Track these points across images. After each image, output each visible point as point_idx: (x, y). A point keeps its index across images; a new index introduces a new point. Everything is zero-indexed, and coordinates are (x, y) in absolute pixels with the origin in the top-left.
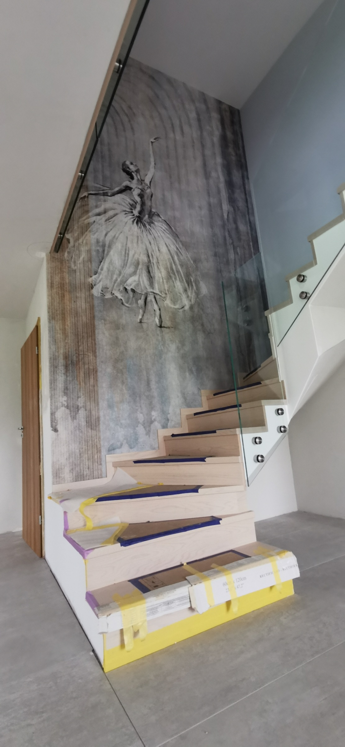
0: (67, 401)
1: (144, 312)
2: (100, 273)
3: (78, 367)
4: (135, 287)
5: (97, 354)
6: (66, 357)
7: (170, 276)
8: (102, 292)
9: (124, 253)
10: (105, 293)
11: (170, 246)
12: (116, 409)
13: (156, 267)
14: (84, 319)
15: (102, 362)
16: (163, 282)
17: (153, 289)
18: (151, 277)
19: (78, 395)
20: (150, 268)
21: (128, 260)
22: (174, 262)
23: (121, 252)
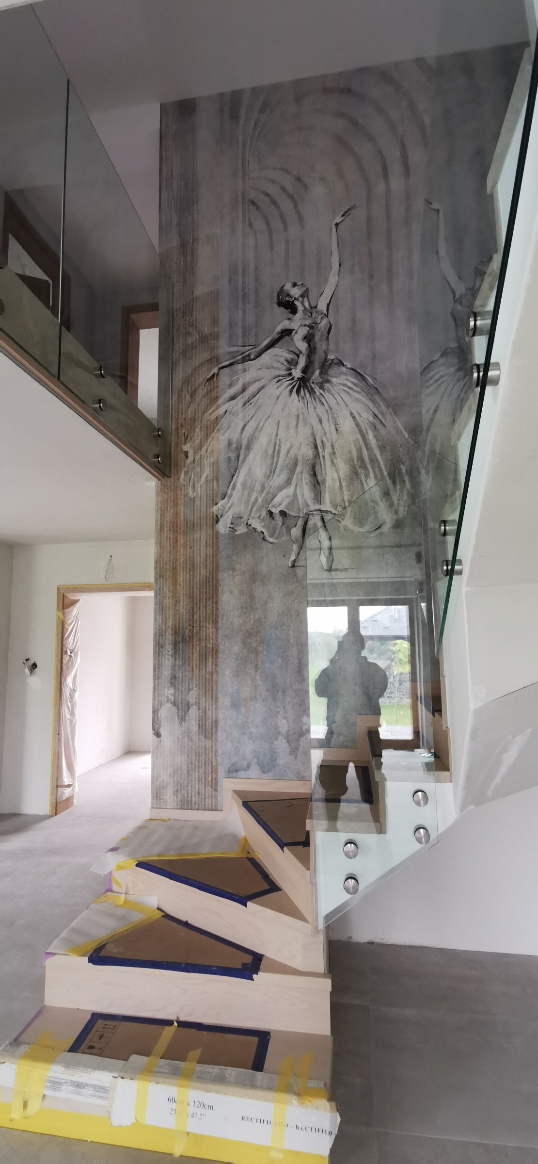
0: (174, 695)
1: (301, 548)
2: (231, 495)
3: (191, 645)
4: (287, 507)
5: (220, 623)
6: (176, 632)
7: (357, 474)
8: (232, 526)
9: (270, 452)
10: (237, 525)
11: (360, 416)
12: (243, 710)
13: (328, 462)
14: (202, 572)
15: (226, 636)
16: (341, 487)
17: (320, 503)
18: (318, 483)
19: (189, 686)
20: (317, 468)
21: (277, 463)
22: (366, 444)
23: (266, 451)
